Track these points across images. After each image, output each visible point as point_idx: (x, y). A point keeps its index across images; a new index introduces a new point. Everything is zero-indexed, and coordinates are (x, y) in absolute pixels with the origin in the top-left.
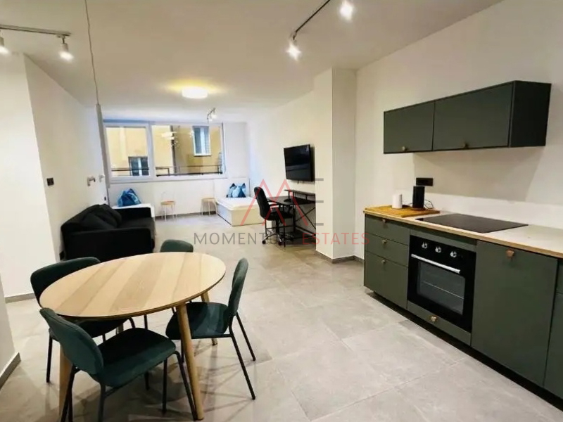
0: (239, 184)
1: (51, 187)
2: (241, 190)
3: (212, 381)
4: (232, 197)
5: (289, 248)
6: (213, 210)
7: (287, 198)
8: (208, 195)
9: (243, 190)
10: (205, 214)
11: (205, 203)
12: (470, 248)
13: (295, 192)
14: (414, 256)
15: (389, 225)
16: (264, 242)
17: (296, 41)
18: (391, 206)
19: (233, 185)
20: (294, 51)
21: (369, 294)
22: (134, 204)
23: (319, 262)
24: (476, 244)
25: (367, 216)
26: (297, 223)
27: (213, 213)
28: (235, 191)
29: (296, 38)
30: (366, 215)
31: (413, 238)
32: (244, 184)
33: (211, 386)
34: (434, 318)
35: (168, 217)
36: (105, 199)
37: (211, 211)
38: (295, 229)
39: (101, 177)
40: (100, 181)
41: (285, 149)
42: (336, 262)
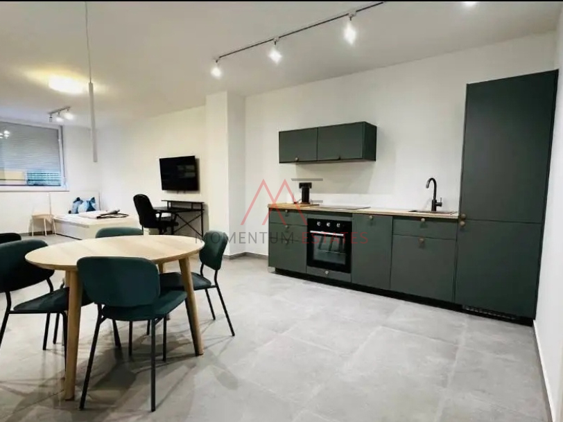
0: (86, 197)
2: (90, 204)
4: (77, 212)
8: (41, 211)
9: (93, 205)
11: (37, 221)
12: (347, 219)
14: (312, 232)
15: (291, 214)
19: (78, 199)
20: (216, 72)
21: (273, 273)
24: (351, 216)
27: (51, 233)
28: (81, 205)
31: (309, 220)
32: (93, 199)
34: (327, 272)
41: (160, 159)
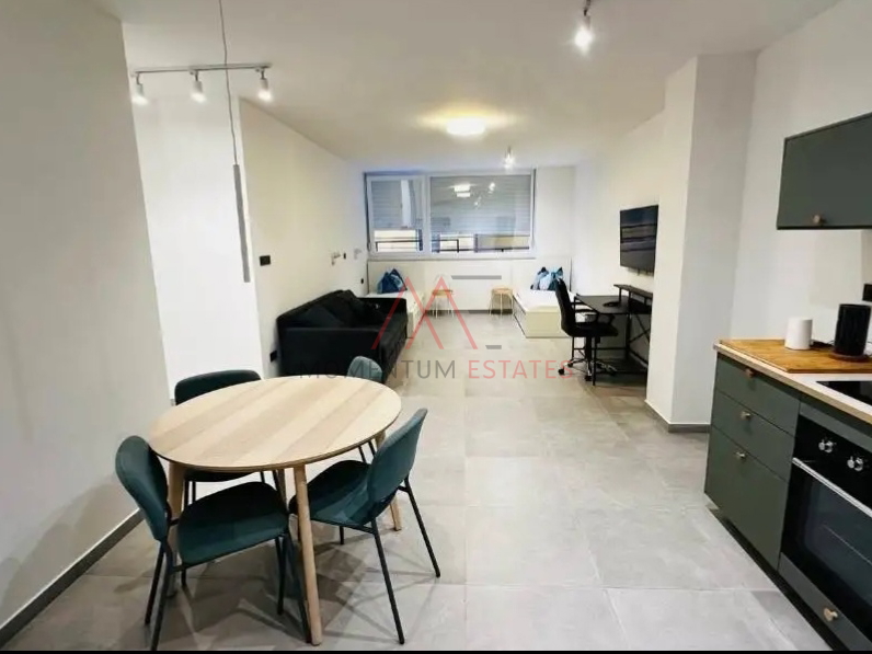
0: (552, 268)
1: (266, 267)
2: (555, 277)
3: (363, 588)
4: (539, 288)
5: (601, 388)
6: (508, 307)
7: (617, 300)
10: (495, 312)
11: (496, 296)
13: (632, 290)
14: (797, 461)
15: (758, 382)
16: (561, 372)
17: (589, 18)
18: (782, 342)
19: (544, 270)
20: (583, 38)
22: (397, 290)
23: (646, 424)
25: (721, 356)
26: (632, 345)
27: (508, 312)
28: (544, 279)
29: (588, 13)
30: (719, 353)
31: (803, 422)
32: (561, 269)
33: (358, 596)
34: (830, 615)
35: (441, 313)
36: (362, 281)
37: (504, 309)
38: (627, 355)
39: (357, 252)
40: (356, 258)
41: (621, 212)
42: (675, 430)
